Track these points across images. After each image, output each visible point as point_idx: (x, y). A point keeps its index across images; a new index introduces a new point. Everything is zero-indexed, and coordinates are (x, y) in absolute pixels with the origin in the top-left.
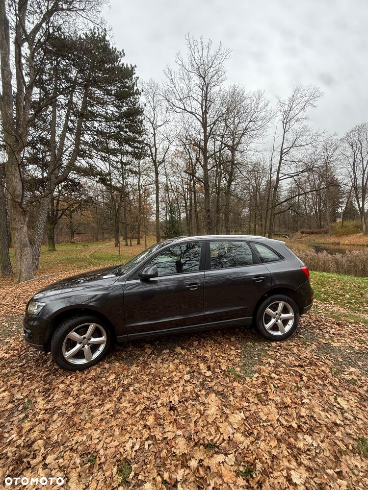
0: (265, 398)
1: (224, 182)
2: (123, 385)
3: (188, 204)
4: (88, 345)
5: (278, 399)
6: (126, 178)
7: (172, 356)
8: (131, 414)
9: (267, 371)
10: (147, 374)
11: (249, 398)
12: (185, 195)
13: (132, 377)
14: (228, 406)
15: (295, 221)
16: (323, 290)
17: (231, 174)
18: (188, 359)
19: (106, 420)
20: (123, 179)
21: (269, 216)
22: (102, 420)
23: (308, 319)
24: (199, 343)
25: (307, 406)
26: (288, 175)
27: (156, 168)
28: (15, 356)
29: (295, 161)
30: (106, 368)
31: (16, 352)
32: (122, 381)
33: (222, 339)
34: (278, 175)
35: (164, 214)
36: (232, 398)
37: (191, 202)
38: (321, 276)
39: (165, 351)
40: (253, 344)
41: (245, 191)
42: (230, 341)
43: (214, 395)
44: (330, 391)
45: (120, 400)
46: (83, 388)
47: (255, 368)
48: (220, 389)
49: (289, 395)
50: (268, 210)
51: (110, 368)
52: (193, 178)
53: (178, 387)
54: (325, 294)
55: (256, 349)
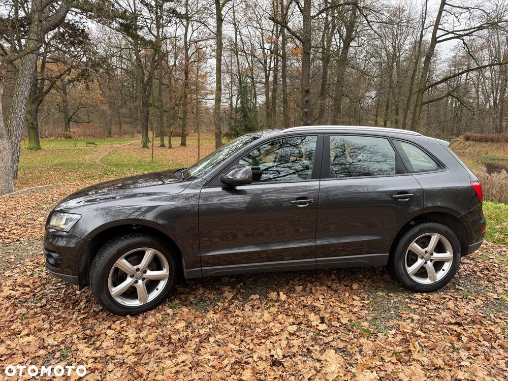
0: (407, 358)
1: (336, 40)
2: (199, 336)
3: (271, 79)
4: (143, 280)
5: (426, 361)
6: (163, 26)
7: (265, 303)
8: (217, 367)
9: (408, 327)
10: (232, 322)
11: (384, 357)
12: (266, 62)
13: (210, 326)
14: (354, 365)
15: (457, 118)
16: (498, 227)
17: (351, 27)
18: (289, 308)
19: (184, 373)
20: (158, 28)
21: (412, 108)
22: (177, 372)
23: (471, 266)
24: (304, 289)
25: (466, 369)
26: (452, 33)
27: (219, 9)
28: (28, 294)
29: (468, 8)
30: (169, 314)
31: (28, 289)
32: (197, 331)
33: (338, 285)
34: (435, 33)
35: (228, 96)
36: (358, 356)
37: (275, 76)
38: (495, 208)
39: (253, 297)
40: (387, 295)
41: (373, 59)
42: (352, 289)
43: (333, 351)
44: (500, 355)
45: (197, 352)
46: (142, 335)
47: (391, 323)
48: (341, 345)
49: (440, 357)
50: (411, 94)
51: (174, 314)
52: (282, 31)
53: (280, 340)
54: (501, 233)
55: (392, 301)
